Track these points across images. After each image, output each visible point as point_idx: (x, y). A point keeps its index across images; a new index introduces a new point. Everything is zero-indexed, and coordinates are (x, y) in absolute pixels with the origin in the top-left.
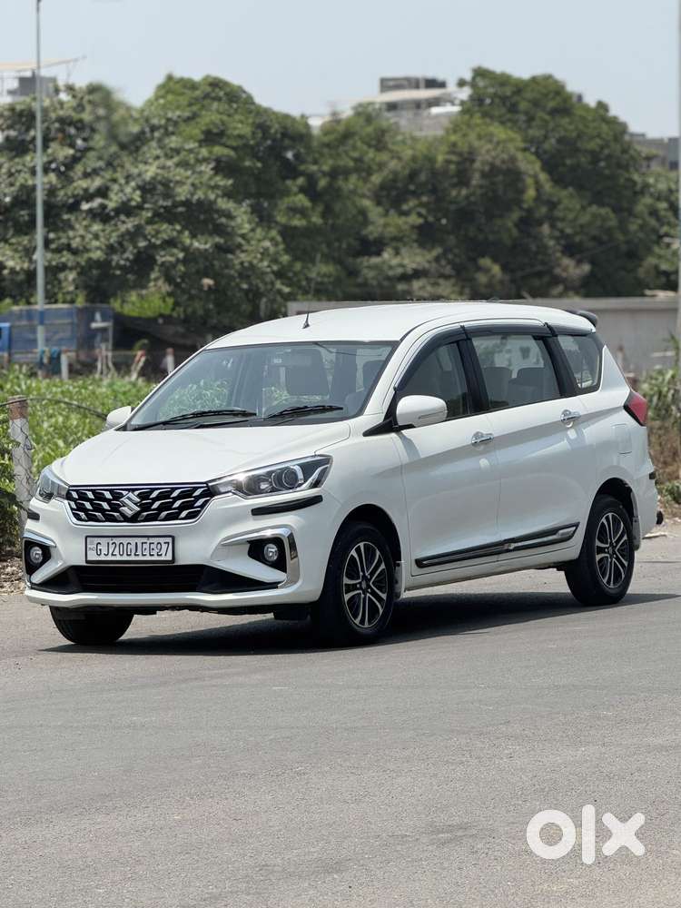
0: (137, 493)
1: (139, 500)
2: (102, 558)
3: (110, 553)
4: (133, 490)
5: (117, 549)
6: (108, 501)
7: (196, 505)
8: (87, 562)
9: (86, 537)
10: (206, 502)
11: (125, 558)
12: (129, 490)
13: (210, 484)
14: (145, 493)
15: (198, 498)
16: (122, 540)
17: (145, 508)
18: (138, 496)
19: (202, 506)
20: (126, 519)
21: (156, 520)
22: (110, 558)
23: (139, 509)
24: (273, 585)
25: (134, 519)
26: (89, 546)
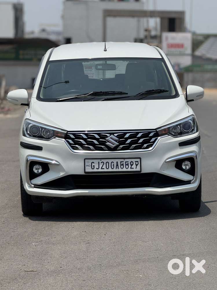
0: (116, 135)
1: (118, 139)
2: (95, 170)
3: (100, 167)
4: (113, 134)
5: (105, 165)
6: (97, 139)
7: (151, 141)
8: (85, 172)
9: (85, 159)
10: (156, 139)
11: (110, 170)
12: (111, 134)
13: (157, 130)
14: (121, 135)
15: (151, 137)
16: (107, 160)
17: (121, 143)
18: (117, 137)
19: (154, 142)
20: (109, 149)
21: (129, 149)
22: (100, 170)
23: (118, 144)
24: (189, 182)
25: (115, 149)
26: (86, 164)
